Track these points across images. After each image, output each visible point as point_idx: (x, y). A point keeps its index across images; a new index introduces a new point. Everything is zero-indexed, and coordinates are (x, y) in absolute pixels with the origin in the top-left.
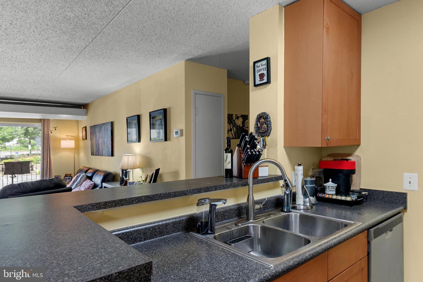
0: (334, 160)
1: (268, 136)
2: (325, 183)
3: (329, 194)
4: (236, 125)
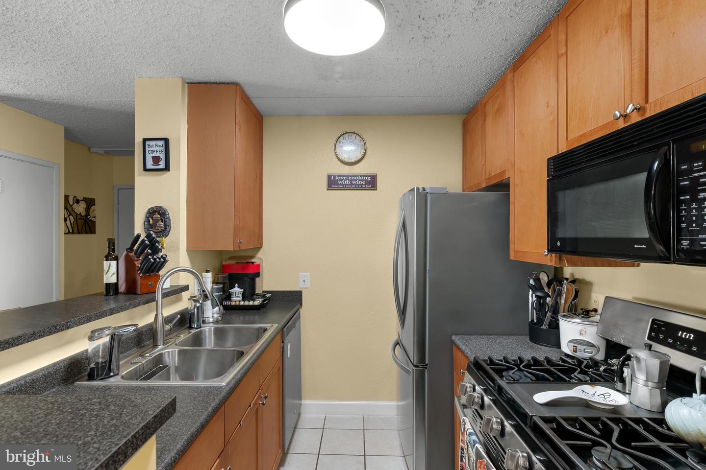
0: (236, 263)
1: (166, 236)
2: (231, 289)
3: (236, 301)
4: (75, 212)
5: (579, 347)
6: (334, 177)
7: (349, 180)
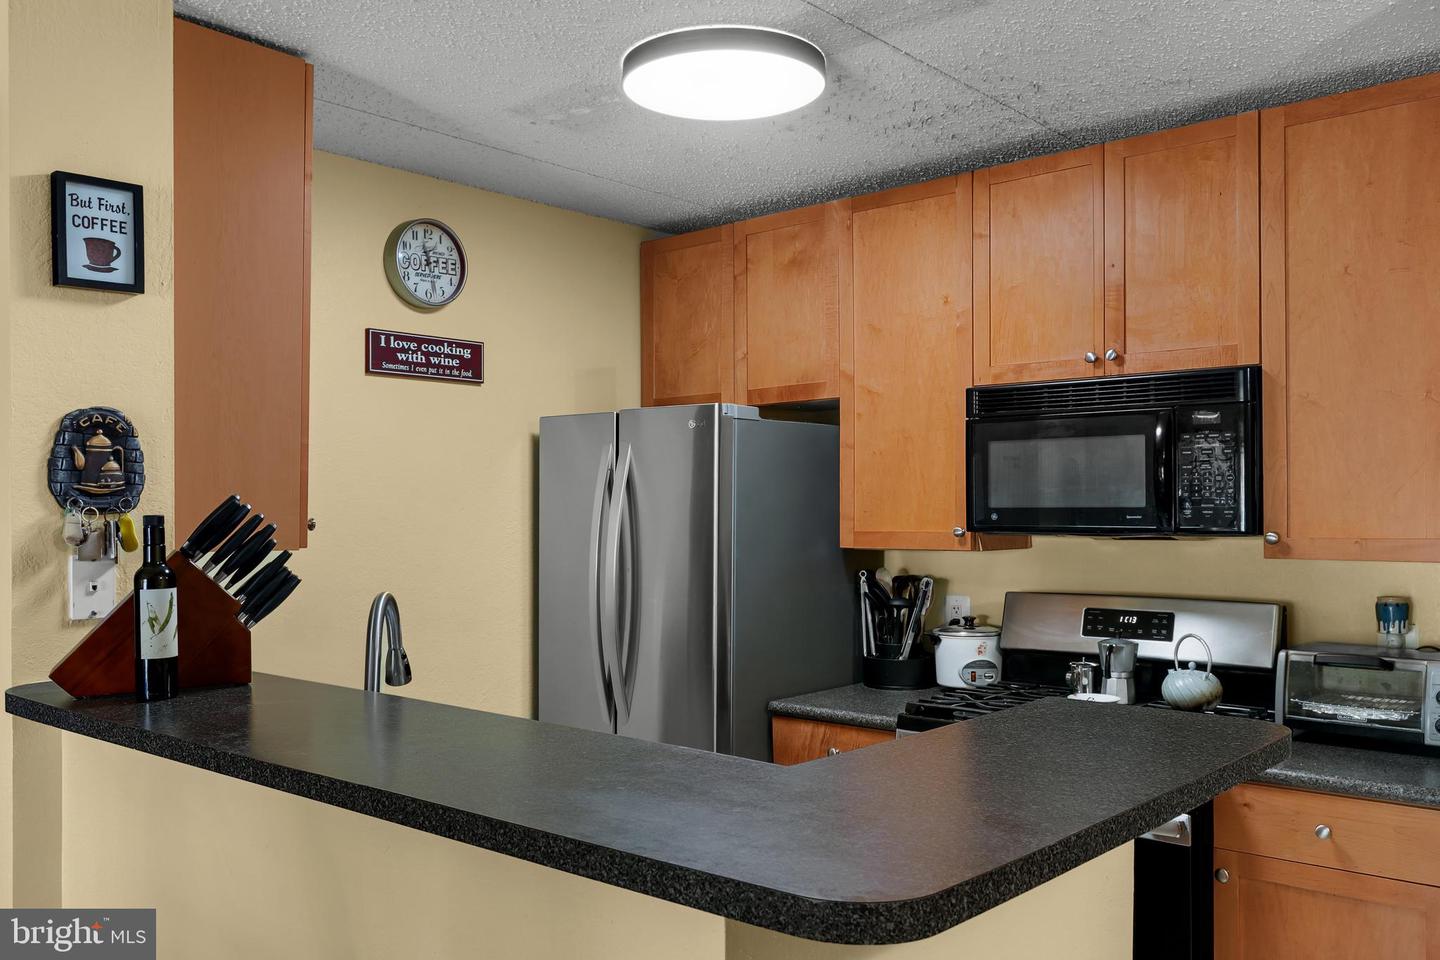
5: (979, 672)
6: (388, 341)
7: (423, 353)
